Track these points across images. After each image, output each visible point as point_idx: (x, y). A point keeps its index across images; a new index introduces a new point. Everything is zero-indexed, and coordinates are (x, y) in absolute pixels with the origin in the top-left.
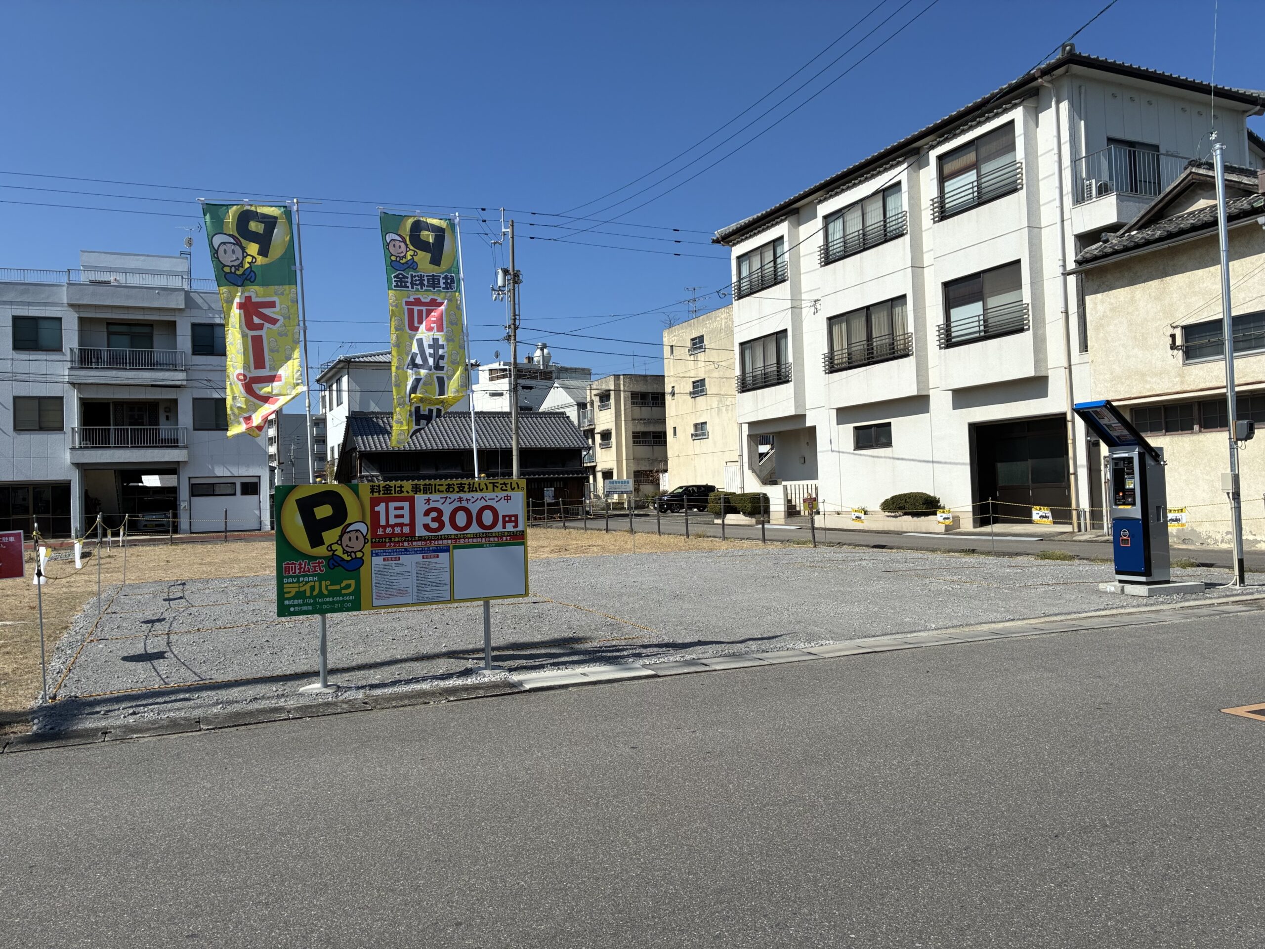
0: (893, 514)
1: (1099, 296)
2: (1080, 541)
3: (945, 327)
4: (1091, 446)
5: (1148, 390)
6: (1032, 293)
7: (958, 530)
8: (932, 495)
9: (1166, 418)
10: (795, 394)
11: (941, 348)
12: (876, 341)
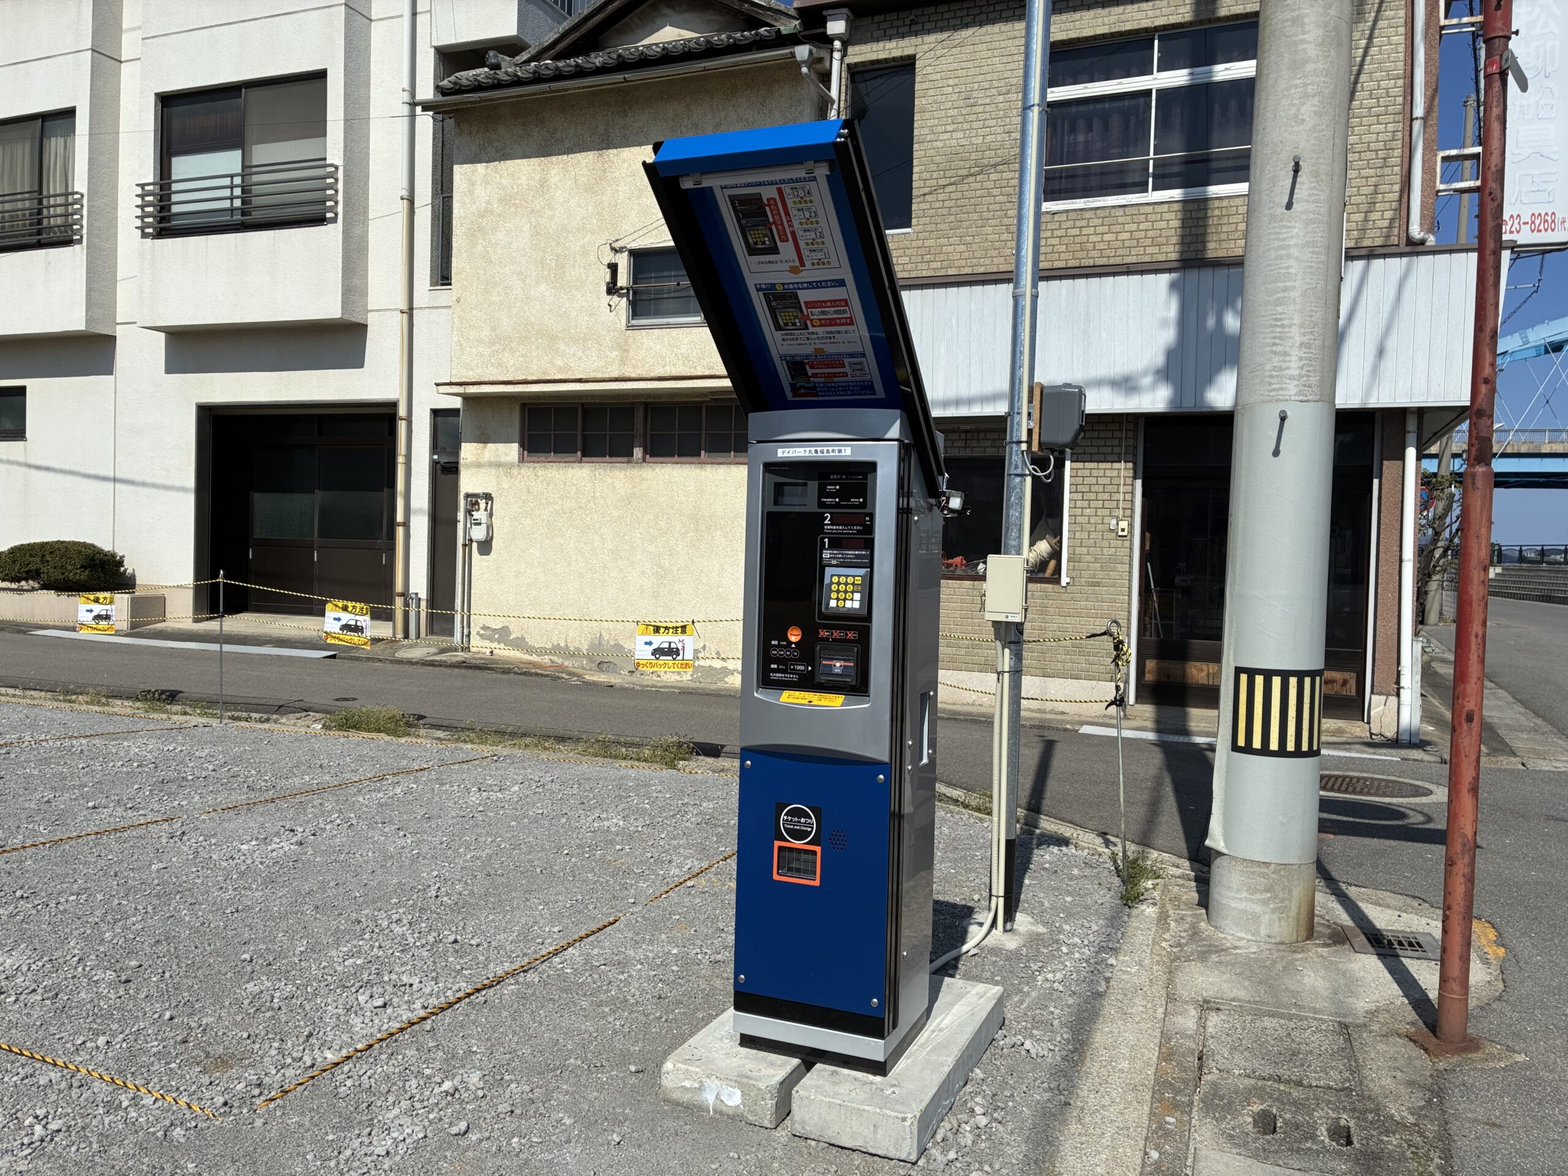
0: (14, 586)
1: (480, 167)
2: (411, 662)
3: (157, 189)
4: (439, 472)
5: (560, 370)
6: (345, 147)
7: (160, 626)
8: (107, 547)
9: (584, 429)
11: (144, 235)
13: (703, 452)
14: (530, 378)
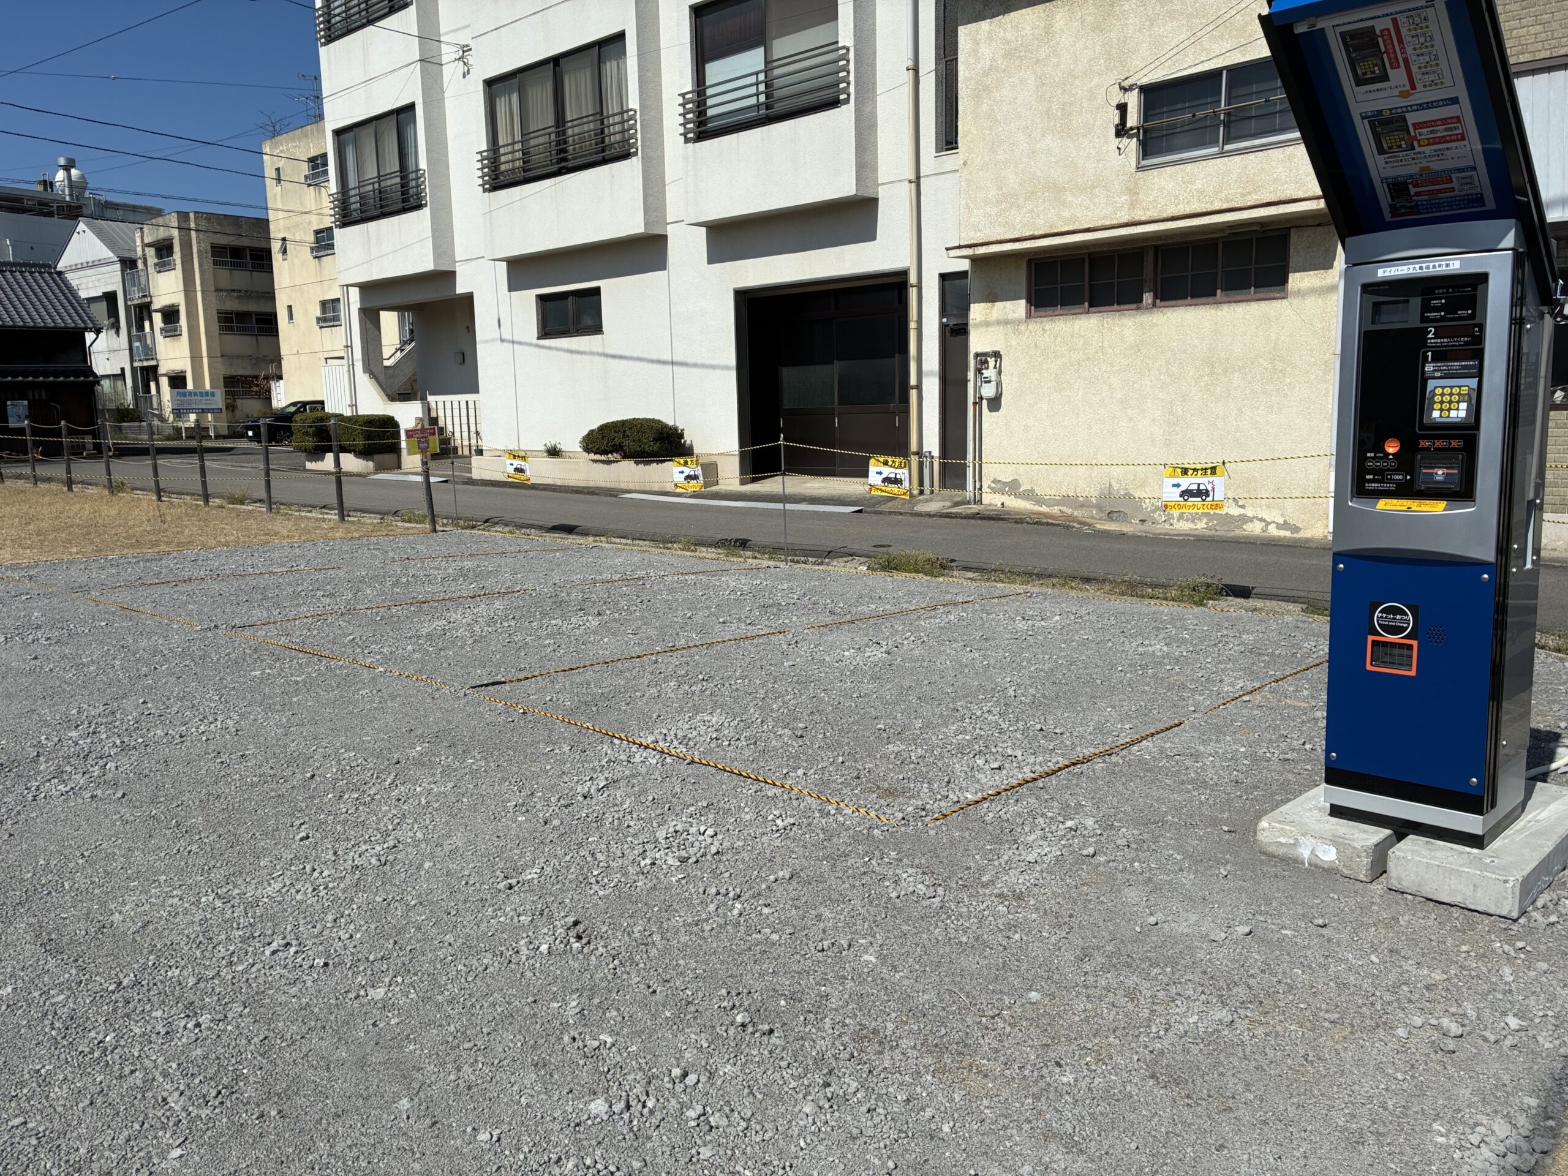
0: (603, 458)
1: (984, 25)
2: (929, 515)
3: (696, 98)
4: (948, 334)
5: (1067, 221)
6: (855, 26)
7: (715, 488)
8: (670, 423)
9: (1091, 280)
10: (434, 230)
11: (687, 141)
12: (572, 127)
13: (1219, 291)
14: (1037, 233)
